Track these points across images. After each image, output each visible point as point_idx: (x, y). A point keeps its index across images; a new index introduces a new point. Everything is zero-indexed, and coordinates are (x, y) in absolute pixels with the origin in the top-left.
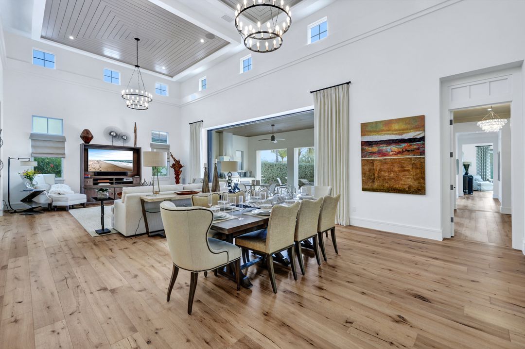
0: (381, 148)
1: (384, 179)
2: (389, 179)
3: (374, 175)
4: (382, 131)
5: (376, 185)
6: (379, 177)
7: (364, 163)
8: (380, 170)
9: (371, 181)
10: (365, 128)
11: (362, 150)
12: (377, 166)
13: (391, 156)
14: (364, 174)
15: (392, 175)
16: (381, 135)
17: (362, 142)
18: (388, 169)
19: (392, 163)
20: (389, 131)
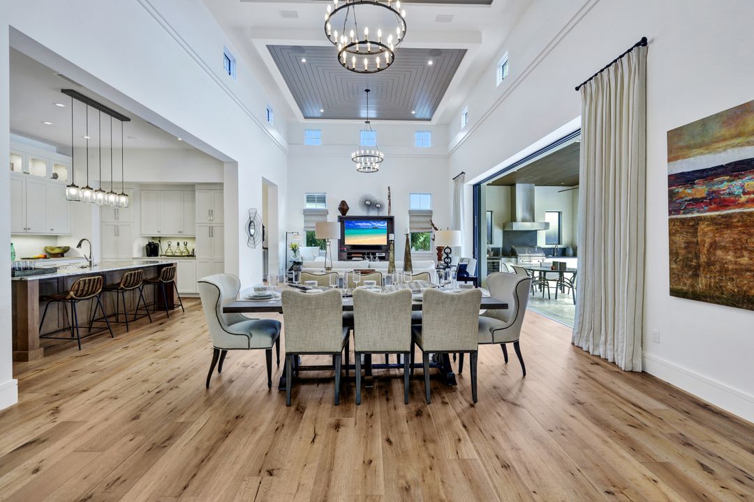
0: (715, 188)
1: (723, 271)
2: (736, 271)
3: (697, 257)
4: (718, 140)
5: (702, 283)
6: (710, 264)
7: (676, 227)
8: (714, 246)
9: (690, 273)
10: (680, 141)
11: (672, 195)
12: (706, 234)
13: (742, 205)
14: (673, 254)
15: (745, 260)
16: (715, 151)
17: (669, 176)
18: (734, 242)
19: (746, 226)
20: (739, 135)
